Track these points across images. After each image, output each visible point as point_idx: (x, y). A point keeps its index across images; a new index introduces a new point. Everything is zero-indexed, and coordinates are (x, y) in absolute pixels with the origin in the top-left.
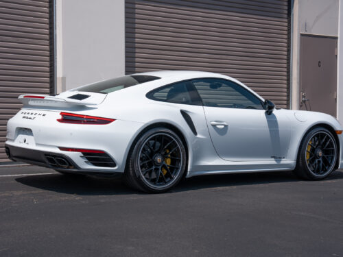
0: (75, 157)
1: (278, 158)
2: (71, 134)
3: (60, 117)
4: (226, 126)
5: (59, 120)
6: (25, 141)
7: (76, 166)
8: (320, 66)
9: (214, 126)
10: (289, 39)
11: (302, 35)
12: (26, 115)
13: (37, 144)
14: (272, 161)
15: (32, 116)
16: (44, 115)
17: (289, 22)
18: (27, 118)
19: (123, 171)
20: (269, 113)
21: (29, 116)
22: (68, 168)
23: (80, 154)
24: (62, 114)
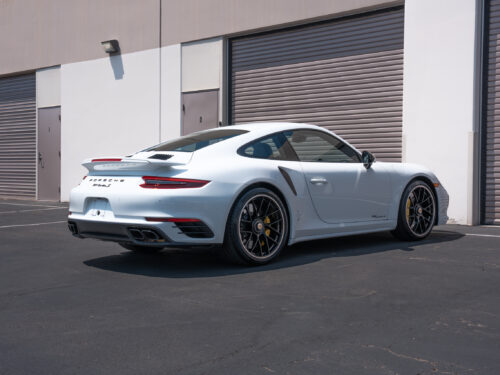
3: (143, 182)
5: (142, 186)
6: (99, 213)
7: (167, 240)
12: (97, 182)
13: (116, 216)
15: (107, 183)
16: (122, 181)
19: (221, 241)
20: (368, 167)
21: (102, 183)
24: (144, 178)
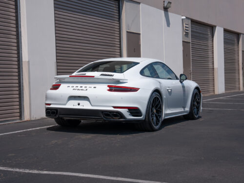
0: (124, 112)
1: (184, 107)
2: (122, 98)
4: (171, 90)
8: (135, 51)
9: (168, 90)
10: (120, 34)
11: (127, 32)
14: (181, 110)
17: (120, 24)
18: (78, 90)
22: (119, 119)
23: (127, 110)
